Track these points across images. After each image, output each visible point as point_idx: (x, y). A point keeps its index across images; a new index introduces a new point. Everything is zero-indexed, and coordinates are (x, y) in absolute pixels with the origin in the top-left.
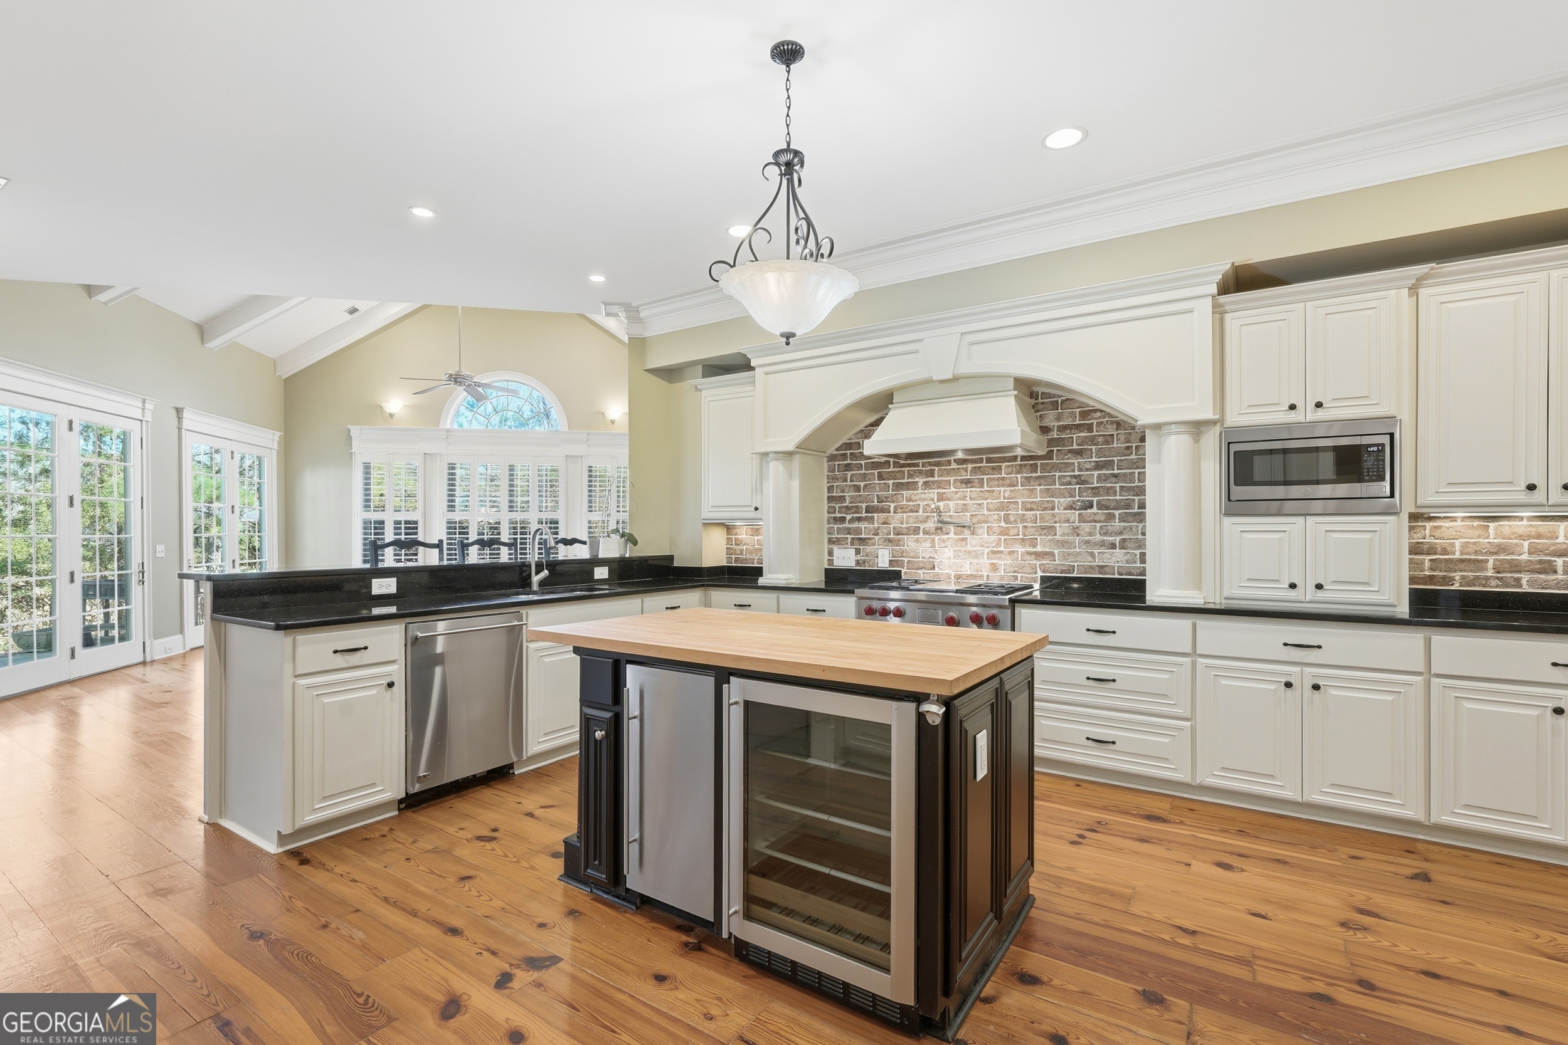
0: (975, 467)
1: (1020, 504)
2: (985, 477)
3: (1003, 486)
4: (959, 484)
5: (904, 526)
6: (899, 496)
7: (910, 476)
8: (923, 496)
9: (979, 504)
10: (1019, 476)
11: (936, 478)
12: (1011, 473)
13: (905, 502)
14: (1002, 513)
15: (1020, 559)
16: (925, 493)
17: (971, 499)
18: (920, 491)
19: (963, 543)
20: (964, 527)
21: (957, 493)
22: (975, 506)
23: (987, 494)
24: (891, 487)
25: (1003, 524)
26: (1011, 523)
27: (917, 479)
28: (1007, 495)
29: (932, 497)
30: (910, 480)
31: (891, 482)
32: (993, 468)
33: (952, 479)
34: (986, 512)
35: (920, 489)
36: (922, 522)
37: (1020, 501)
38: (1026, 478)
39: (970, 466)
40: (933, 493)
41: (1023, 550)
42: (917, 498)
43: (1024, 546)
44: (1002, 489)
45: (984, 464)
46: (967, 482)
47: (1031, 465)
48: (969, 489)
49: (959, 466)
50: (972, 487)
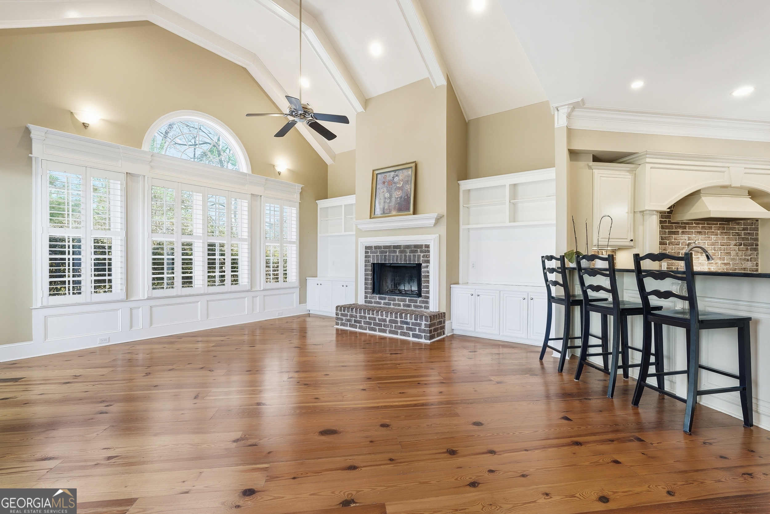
0: (702, 226)
1: (719, 242)
2: (707, 231)
3: (714, 235)
4: (696, 233)
5: (673, 251)
6: (671, 237)
7: (676, 228)
8: (682, 238)
9: (704, 243)
10: (719, 231)
11: (687, 230)
12: (716, 230)
13: (673, 241)
14: (713, 247)
15: (719, 266)
16: (682, 237)
17: (701, 240)
18: (680, 235)
19: (698, 259)
20: (698, 252)
21: (696, 237)
22: (703, 243)
23: (707, 238)
24: (667, 233)
25: (713, 251)
26: (716, 251)
27: (679, 230)
28: (715, 239)
29: (685, 238)
30: (675, 230)
31: (667, 230)
32: (709, 227)
33: (694, 231)
34: (707, 246)
35: (680, 234)
36: (681, 250)
37: (719, 241)
38: (721, 232)
39: (700, 226)
40: (686, 237)
41: (720, 262)
42: (679, 238)
43: (721, 261)
44: (713, 236)
45: (706, 225)
46: (700, 233)
47: (723, 227)
48: (700, 236)
49: (696, 225)
50: (702, 235)
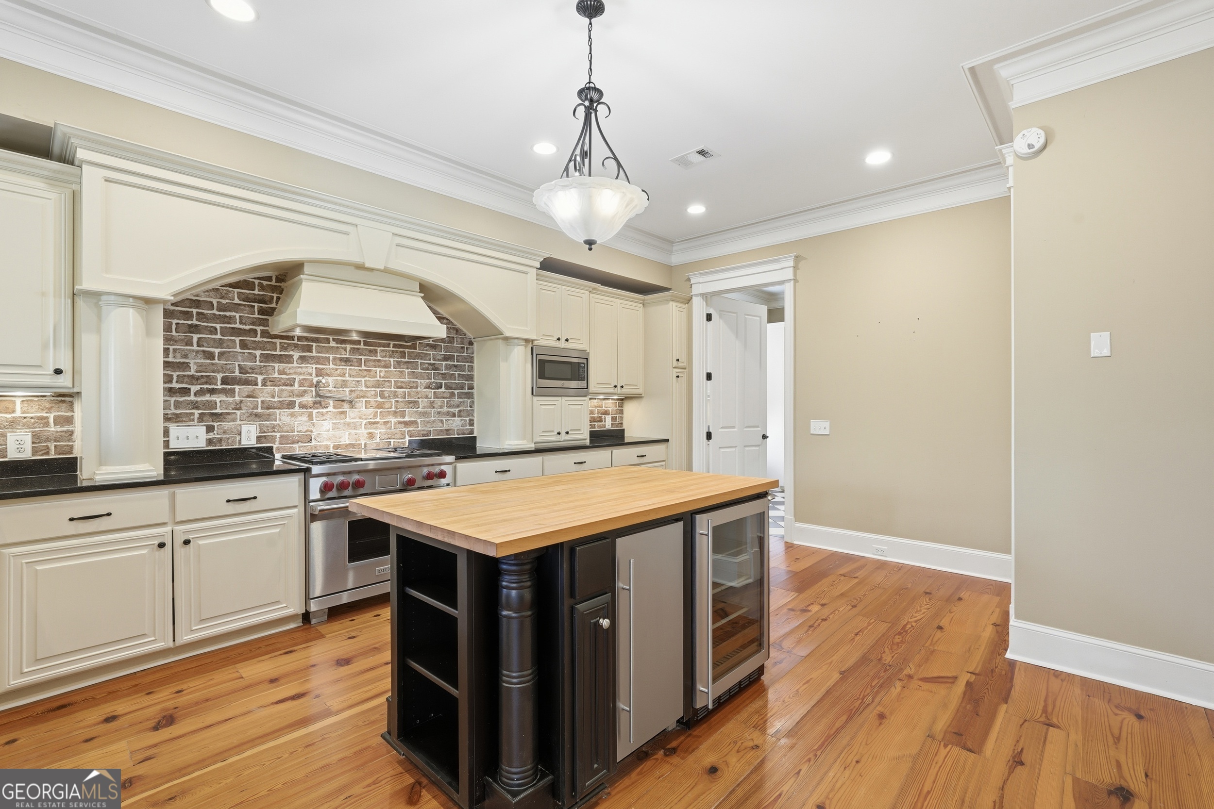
0: (354, 348)
1: (393, 382)
2: (363, 358)
3: (379, 367)
4: (338, 362)
5: (276, 399)
6: (270, 368)
7: (283, 348)
8: (299, 370)
9: (358, 381)
10: (392, 360)
11: (314, 354)
12: (385, 357)
13: (276, 375)
14: (378, 390)
15: (393, 428)
16: (301, 367)
17: (350, 376)
18: (295, 365)
19: (343, 416)
20: (343, 401)
21: (336, 370)
22: (354, 382)
23: (365, 373)
24: (258, 358)
25: (379, 399)
26: (385, 398)
27: (291, 353)
28: (382, 375)
29: (310, 371)
30: (282, 353)
31: (258, 353)
32: (370, 351)
33: (331, 356)
34: (364, 389)
35: (295, 362)
36: (298, 396)
37: (393, 380)
38: (397, 362)
39: (349, 347)
40: (312, 368)
41: (396, 420)
42: (292, 371)
43: (396, 417)
44: (378, 369)
45: (362, 346)
46: (347, 361)
47: (401, 352)
48: (348, 368)
49: (339, 345)
50: (351, 365)
